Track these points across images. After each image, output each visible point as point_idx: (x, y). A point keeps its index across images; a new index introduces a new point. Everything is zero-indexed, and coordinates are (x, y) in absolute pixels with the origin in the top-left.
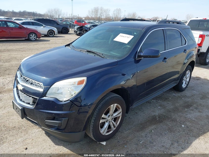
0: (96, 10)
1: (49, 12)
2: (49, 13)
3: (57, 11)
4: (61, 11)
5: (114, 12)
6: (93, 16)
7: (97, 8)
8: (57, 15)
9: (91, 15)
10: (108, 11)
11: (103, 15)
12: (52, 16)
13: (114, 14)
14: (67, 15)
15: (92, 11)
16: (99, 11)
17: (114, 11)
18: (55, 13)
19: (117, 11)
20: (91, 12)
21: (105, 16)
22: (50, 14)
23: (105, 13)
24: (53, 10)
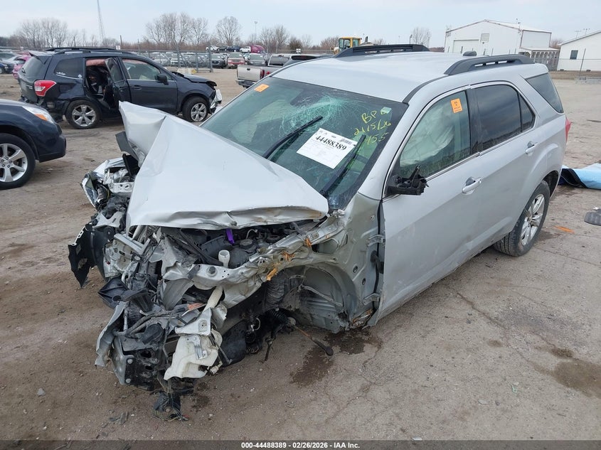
0: (169, 24)
1: (27, 31)
2: (28, 35)
3: (53, 26)
4: (65, 27)
5: (220, 29)
6: (162, 40)
7: (171, 15)
8: (54, 40)
9: (156, 38)
10: (202, 24)
11: (190, 37)
12: (38, 42)
13: (219, 31)
14: (84, 39)
15: (158, 27)
16: (179, 26)
17: (218, 26)
18: (46, 32)
19: (227, 25)
20: (154, 29)
21: (195, 39)
22: (31, 37)
23: (194, 32)
24: (41, 26)
